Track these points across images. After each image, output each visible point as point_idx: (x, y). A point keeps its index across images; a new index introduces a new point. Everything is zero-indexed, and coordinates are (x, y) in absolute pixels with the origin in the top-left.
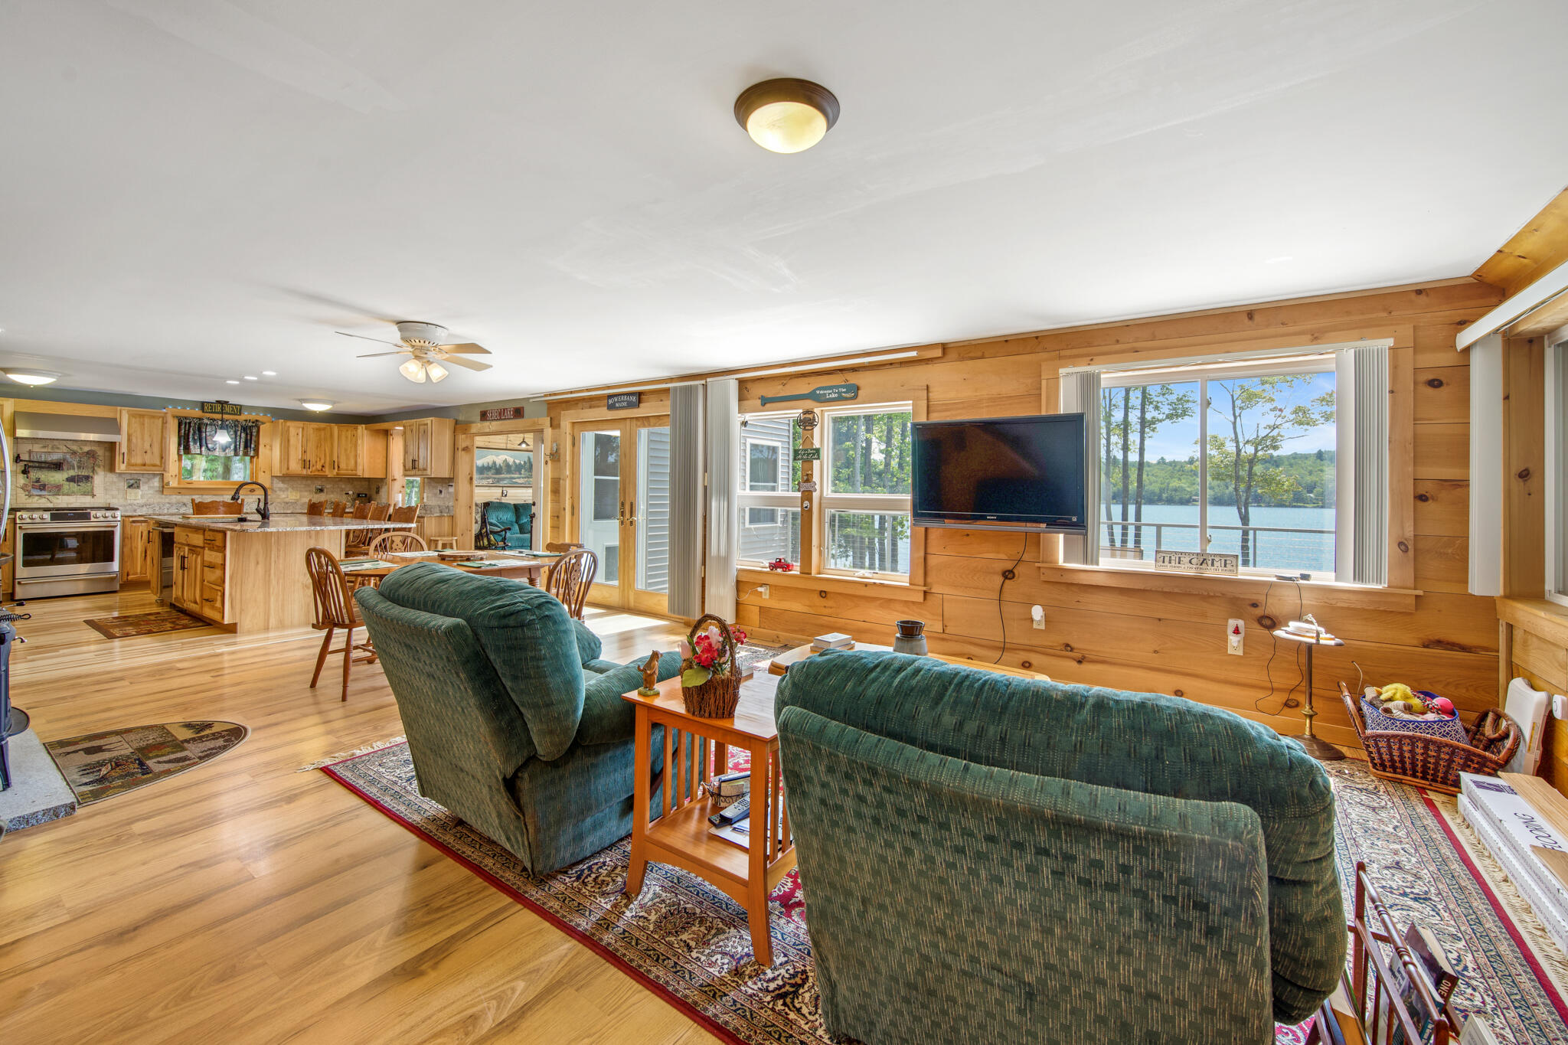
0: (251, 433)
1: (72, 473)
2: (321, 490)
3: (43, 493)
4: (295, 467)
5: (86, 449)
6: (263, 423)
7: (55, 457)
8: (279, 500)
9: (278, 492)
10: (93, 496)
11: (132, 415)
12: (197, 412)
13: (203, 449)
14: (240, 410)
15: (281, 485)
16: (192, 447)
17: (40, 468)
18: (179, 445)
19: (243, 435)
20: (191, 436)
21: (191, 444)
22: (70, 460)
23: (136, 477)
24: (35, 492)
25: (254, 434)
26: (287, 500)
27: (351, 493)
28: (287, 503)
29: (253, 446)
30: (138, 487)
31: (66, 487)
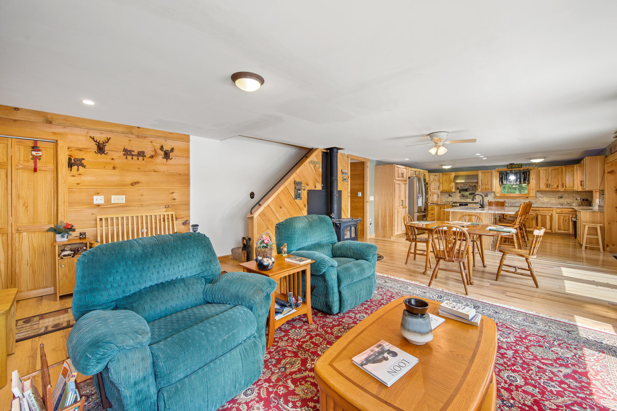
0: (527, 174)
1: (470, 192)
2: (561, 197)
3: (464, 198)
4: (543, 187)
5: (474, 185)
6: (531, 170)
7: (466, 188)
8: (539, 202)
9: (539, 198)
11: (482, 173)
12: (506, 169)
13: (508, 182)
14: (521, 165)
15: (540, 195)
16: (503, 182)
17: (463, 191)
18: (500, 181)
19: (523, 175)
20: (503, 178)
21: (503, 180)
22: (470, 188)
23: (487, 193)
24: (462, 198)
25: (528, 174)
26: (543, 201)
27: (578, 198)
28: (543, 203)
29: (527, 179)
30: (488, 196)
31: (469, 196)
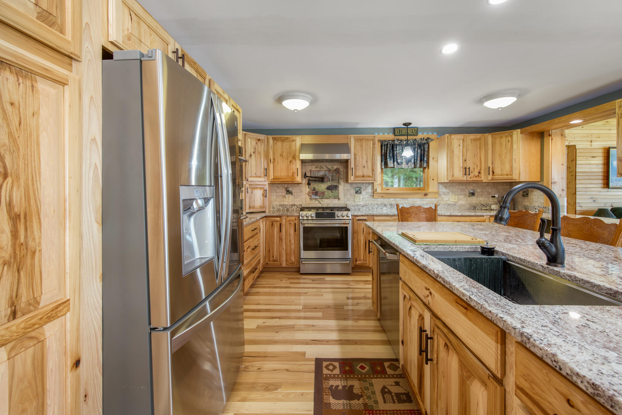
0: (424, 149)
1: (329, 184)
2: (473, 194)
3: (317, 197)
4: (459, 175)
5: (335, 167)
6: (432, 140)
7: (321, 174)
8: (443, 202)
9: (443, 196)
10: (339, 199)
11: (356, 140)
12: (390, 136)
13: (395, 163)
14: (417, 131)
15: (444, 190)
16: (389, 162)
17: (315, 181)
18: (382, 161)
19: (419, 151)
20: (388, 154)
21: (388, 160)
22: (328, 175)
23: (359, 185)
24: (313, 197)
25: (426, 149)
26: (448, 202)
27: (497, 196)
28: (449, 205)
29: (425, 159)
30: (361, 193)
31: (326, 193)
